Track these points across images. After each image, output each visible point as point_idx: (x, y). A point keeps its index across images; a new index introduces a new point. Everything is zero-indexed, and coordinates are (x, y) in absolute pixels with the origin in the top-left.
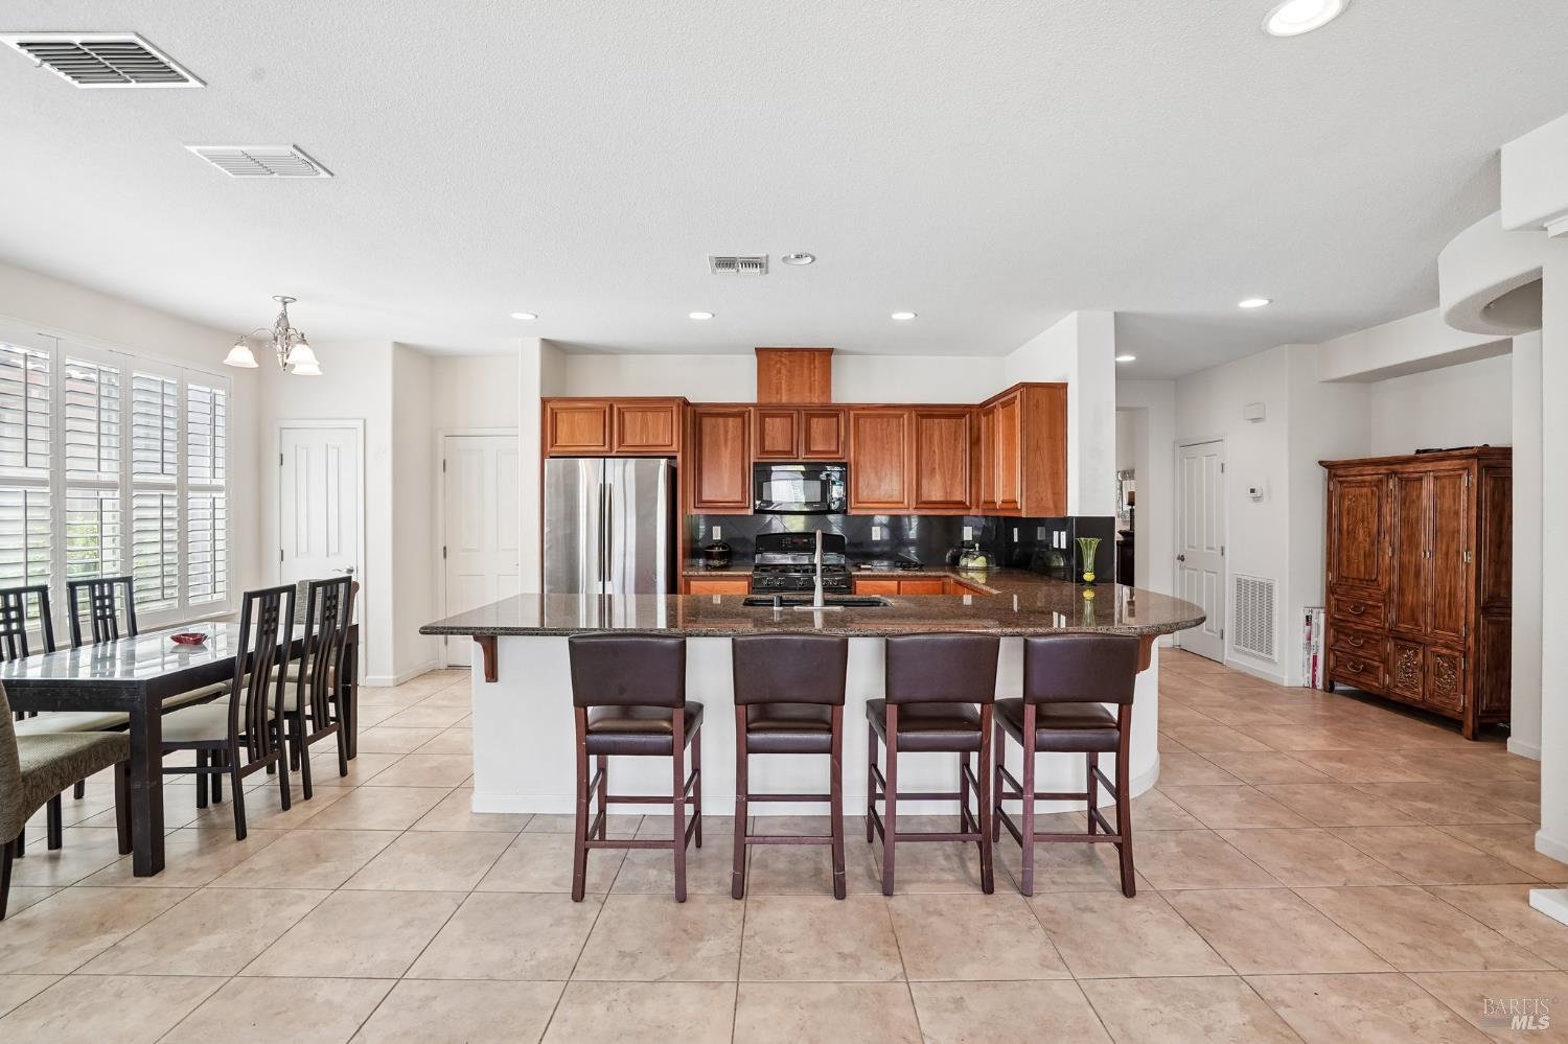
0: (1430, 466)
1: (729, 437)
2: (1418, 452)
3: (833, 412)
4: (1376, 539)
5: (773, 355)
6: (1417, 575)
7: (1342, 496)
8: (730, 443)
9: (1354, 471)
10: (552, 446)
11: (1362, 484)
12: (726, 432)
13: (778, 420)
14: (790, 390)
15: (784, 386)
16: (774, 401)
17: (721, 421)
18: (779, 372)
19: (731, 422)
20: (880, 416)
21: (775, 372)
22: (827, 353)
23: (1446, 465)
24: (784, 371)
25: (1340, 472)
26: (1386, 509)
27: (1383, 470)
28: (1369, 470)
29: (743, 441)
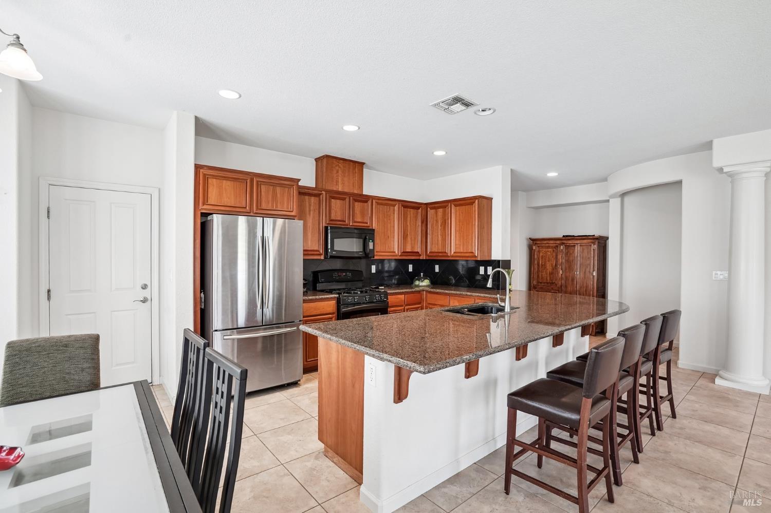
0: (578, 242)
1: (312, 208)
2: (564, 236)
3: (365, 199)
4: (555, 267)
5: (334, 161)
6: (573, 280)
7: (539, 252)
8: (312, 213)
9: (545, 242)
10: (204, 204)
11: (548, 247)
12: (310, 205)
13: (338, 201)
14: (343, 184)
15: (340, 180)
16: (335, 189)
17: (307, 197)
18: (337, 172)
19: (313, 199)
20: (387, 205)
21: (335, 172)
22: (361, 165)
23: (585, 241)
24: (340, 172)
25: (538, 242)
26: (560, 257)
27: (558, 242)
28: (552, 242)
29: (319, 212)
